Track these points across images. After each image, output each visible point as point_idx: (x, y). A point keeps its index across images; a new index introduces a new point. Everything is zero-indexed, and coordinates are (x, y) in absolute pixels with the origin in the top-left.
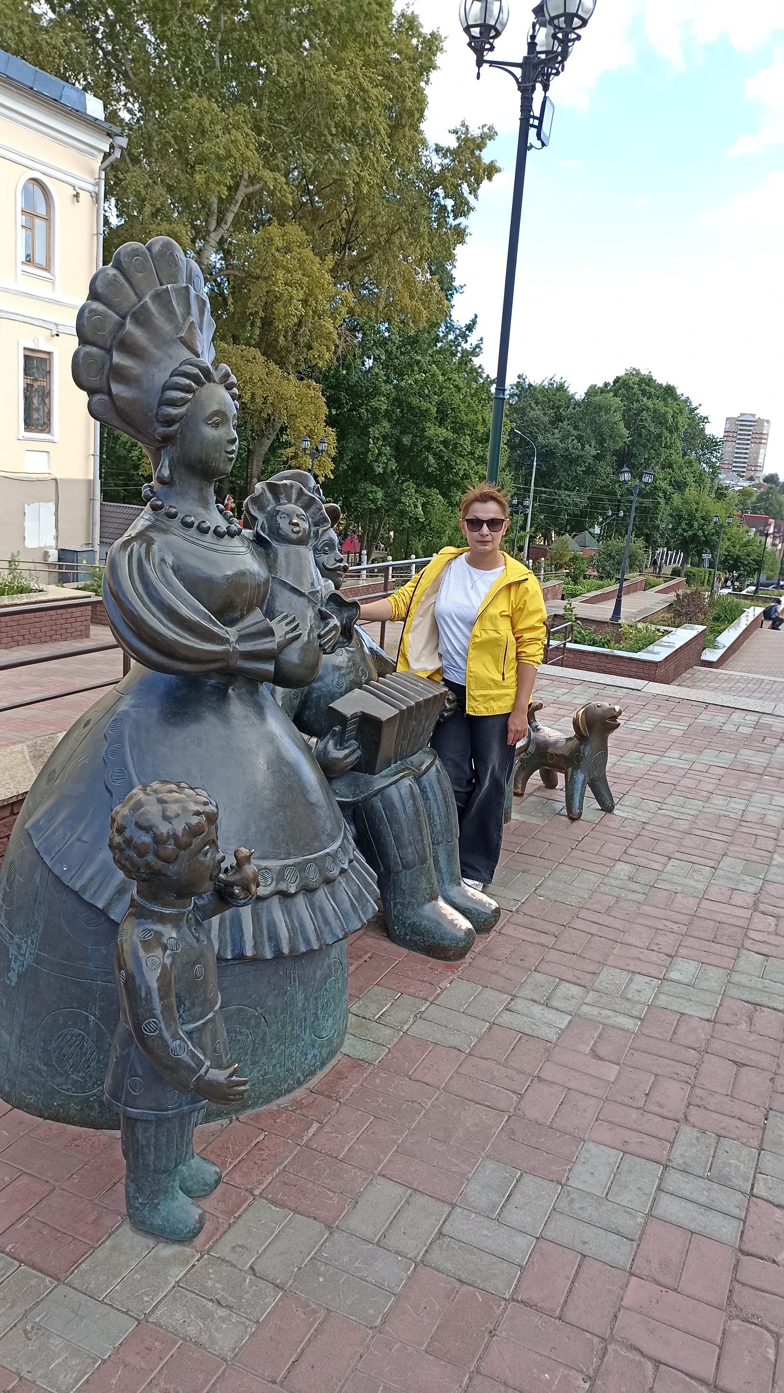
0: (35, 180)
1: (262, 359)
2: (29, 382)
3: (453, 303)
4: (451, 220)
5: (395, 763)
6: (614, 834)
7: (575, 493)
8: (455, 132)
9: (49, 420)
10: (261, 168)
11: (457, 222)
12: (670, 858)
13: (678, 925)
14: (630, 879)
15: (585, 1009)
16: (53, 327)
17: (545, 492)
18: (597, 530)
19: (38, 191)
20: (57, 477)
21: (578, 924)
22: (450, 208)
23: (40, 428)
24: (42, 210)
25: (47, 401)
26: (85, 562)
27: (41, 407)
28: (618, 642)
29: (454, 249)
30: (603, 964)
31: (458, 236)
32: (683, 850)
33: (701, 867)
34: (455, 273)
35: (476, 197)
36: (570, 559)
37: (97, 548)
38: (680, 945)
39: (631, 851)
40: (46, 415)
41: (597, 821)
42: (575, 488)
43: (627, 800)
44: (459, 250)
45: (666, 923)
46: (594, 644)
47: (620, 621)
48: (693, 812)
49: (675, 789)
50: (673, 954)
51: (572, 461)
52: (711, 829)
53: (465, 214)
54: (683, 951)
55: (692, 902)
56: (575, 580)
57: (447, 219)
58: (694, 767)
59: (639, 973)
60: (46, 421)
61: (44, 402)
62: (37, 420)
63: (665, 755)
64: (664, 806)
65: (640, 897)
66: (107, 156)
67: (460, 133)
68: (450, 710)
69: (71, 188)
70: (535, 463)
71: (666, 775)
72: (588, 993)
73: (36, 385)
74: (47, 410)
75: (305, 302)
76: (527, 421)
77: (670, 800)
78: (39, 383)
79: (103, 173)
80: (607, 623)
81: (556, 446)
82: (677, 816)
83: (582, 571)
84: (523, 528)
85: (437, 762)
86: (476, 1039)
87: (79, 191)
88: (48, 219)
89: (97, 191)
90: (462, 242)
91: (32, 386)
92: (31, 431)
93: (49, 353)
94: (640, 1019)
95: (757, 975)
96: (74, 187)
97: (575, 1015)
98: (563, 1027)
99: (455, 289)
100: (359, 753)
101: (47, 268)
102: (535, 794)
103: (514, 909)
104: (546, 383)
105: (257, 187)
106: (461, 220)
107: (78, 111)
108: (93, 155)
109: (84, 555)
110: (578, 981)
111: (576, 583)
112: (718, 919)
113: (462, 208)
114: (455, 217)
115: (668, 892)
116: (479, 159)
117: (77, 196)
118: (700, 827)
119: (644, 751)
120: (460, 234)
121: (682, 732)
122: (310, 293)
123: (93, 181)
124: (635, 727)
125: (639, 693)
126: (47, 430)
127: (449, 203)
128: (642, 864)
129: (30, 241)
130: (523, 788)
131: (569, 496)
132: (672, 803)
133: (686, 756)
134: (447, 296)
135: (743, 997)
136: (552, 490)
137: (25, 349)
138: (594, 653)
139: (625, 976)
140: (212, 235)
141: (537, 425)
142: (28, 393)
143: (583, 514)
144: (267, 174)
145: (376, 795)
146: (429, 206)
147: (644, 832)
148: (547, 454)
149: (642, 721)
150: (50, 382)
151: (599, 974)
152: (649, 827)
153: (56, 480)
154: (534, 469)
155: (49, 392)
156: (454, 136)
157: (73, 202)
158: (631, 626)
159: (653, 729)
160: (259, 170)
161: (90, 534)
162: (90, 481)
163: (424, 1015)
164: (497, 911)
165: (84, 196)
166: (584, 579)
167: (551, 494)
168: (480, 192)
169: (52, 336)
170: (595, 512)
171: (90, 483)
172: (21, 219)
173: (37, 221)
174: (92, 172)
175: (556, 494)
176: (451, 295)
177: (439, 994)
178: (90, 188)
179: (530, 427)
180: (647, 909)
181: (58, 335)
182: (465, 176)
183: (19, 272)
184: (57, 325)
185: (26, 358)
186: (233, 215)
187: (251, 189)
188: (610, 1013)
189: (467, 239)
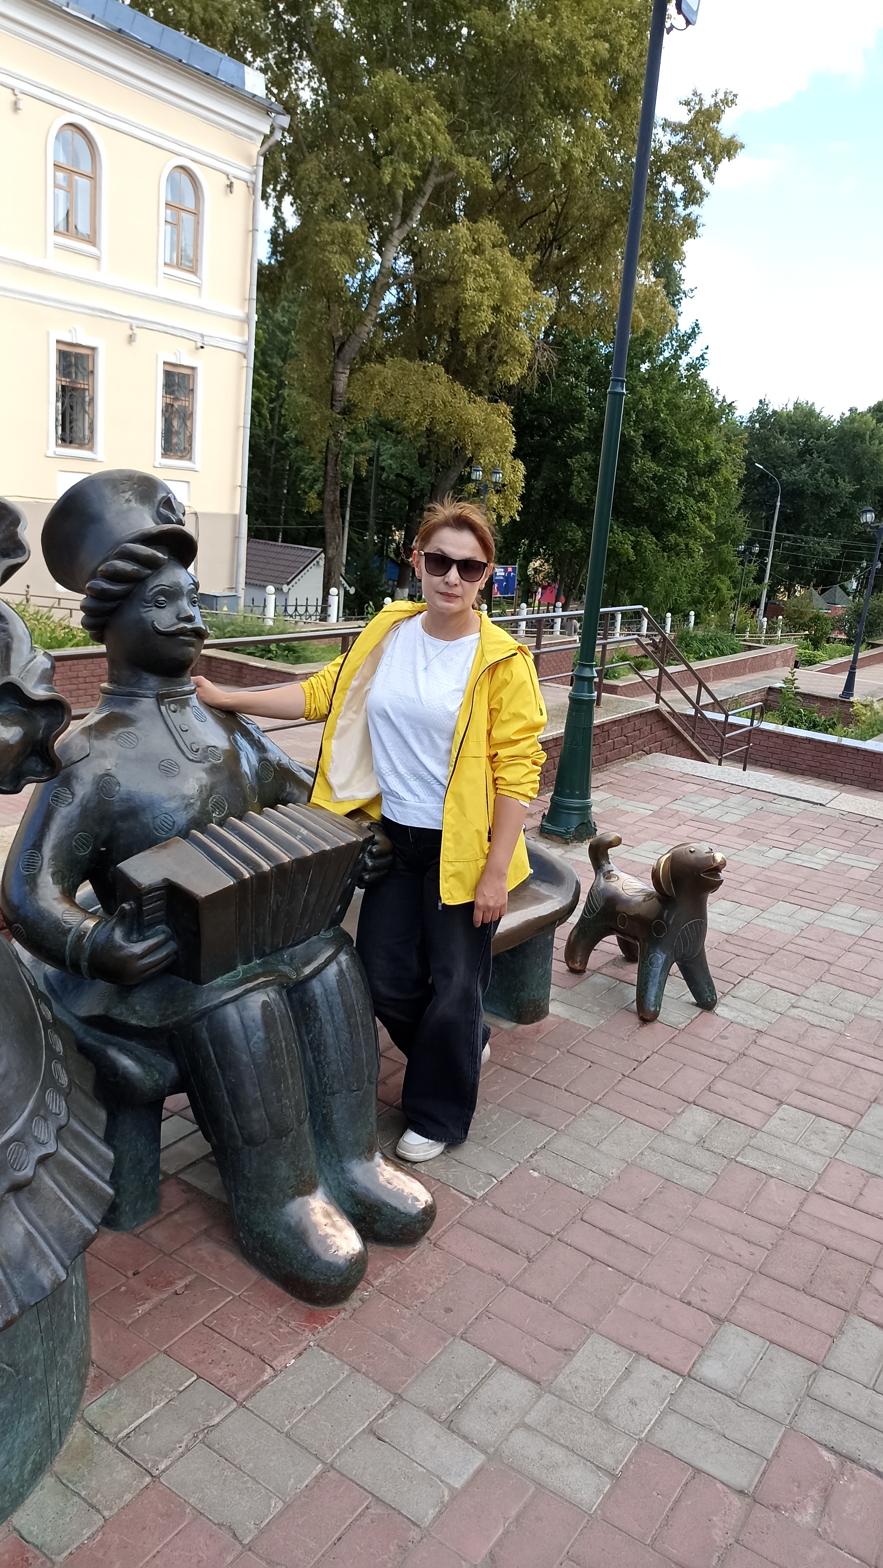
0: (182, 168)
1: (444, 377)
2: (168, 401)
3: (680, 309)
4: (680, 210)
5: (248, 960)
6: (703, 1051)
7: (826, 540)
8: (687, 103)
9: (191, 445)
10: (454, 152)
11: (688, 211)
12: (781, 1103)
13: (753, 1249)
14: (701, 1142)
15: (519, 1438)
16: (198, 338)
17: (788, 538)
18: (854, 585)
19: (185, 179)
20: (198, 510)
21: (580, 1235)
22: (678, 195)
23: (180, 454)
24: (190, 204)
25: (188, 423)
26: (225, 609)
27: (181, 430)
28: (847, 724)
29: (682, 245)
30: (588, 1328)
31: (689, 228)
32: (810, 1088)
33: (828, 1123)
34: (684, 273)
35: (712, 180)
36: (811, 619)
37: (241, 593)
38: (742, 1294)
39: (720, 1086)
40: (187, 439)
41: (682, 1026)
42: (826, 533)
43: (747, 989)
44: (689, 247)
45: (734, 1241)
46: (813, 726)
47: (852, 699)
48: (845, 1016)
49: (829, 970)
50: (723, 1316)
51: (823, 500)
52: (865, 1049)
53: (695, 202)
54: (744, 1311)
55: (795, 1196)
56: (816, 644)
57: (676, 208)
58: (871, 934)
59: (649, 1358)
60: (187, 446)
61: (186, 425)
62: (176, 444)
63: (831, 911)
64: (803, 1002)
65: (702, 1181)
66: (266, 137)
67: (692, 104)
68: (375, 869)
69: (225, 177)
70: (778, 504)
71: (823, 947)
72: (539, 1397)
73: (176, 405)
74: (188, 434)
75: (496, 309)
76: (771, 453)
77: (814, 992)
78: (180, 403)
79: (262, 159)
80: (835, 700)
81: (805, 482)
82: (816, 1020)
83: (825, 633)
84: (759, 579)
85: (343, 958)
86: (280, 1505)
87: (233, 180)
88: (197, 214)
89: (254, 180)
90: (693, 234)
91: (172, 405)
92: (169, 457)
93: (193, 369)
94: (611, 1474)
95: (865, 1380)
96: (228, 175)
97: (493, 1454)
98: (458, 1484)
99: (684, 293)
100: (172, 946)
101: (194, 270)
102: (604, 971)
103: (480, 1194)
104: (791, 407)
105: (450, 175)
106: (694, 209)
107: (233, 86)
108: (250, 138)
109: (226, 601)
110: (530, 1370)
111: (816, 648)
112: (828, 1241)
113: (694, 195)
114: (686, 207)
115: (755, 1174)
116: (716, 134)
117: (230, 186)
118: (849, 1044)
119: (801, 902)
120: (690, 227)
121: (868, 873)
122: (505, 298)
123: (249, 168)
124: (799, 862)
125: (821, 809)
126: (188, 456)
127: (679, 190)
128: (731, 1114)
129: (175, 238)
130: (585, 961)
131: (819, 543)
132: (816, 997)
133: (864, 914)
134: (673, 301)
135: (824, 1436)
136: (798, 536)
137: (165, 363)
138: (810, 740)
139: (622, 1359)
140: (396, 233)
141: (782, 458)
142: (167, 414)
143: (836, 565)
144: (460, 162)
145: (199, 1019)
146: (652, 193)
147: (753, 1051)
148: (793, 494)
149: (813, 854)
150: (193, 402)
151: (575, 1352)
152: (764, 1041)
153: (196, 514)
154: (777, 511)
155: (192, 413)
156: (686, 108)
157: (226, 193)
158: (866, 706)
159: (825, 866)
160: (451, 154)
161: (234, 576)
162: (235, 516)
163: (214, 1436)
164: (429, 1213)
165: (239, 186)
166: (828, 643)
167: (795, 540)
168: (717, 176)
169: (197, 349)
170: (852, 563)
171: (236, 518)
172: (164, 213)
173: (184, 215)
174: (248, 159)
175: (802, 540)
176: (678, 300)
177: (265, 1383)
178: (246, 176)
179: (775, 460)
180: (711, 1210)
181: (202, 347)
182: (699, 155)
183: (161, 275)
184: (202, 336)
185: (168, 375)
186: (421, 209)
187: (442, 178)
188: (558, 1454)
189: (699, 231)
